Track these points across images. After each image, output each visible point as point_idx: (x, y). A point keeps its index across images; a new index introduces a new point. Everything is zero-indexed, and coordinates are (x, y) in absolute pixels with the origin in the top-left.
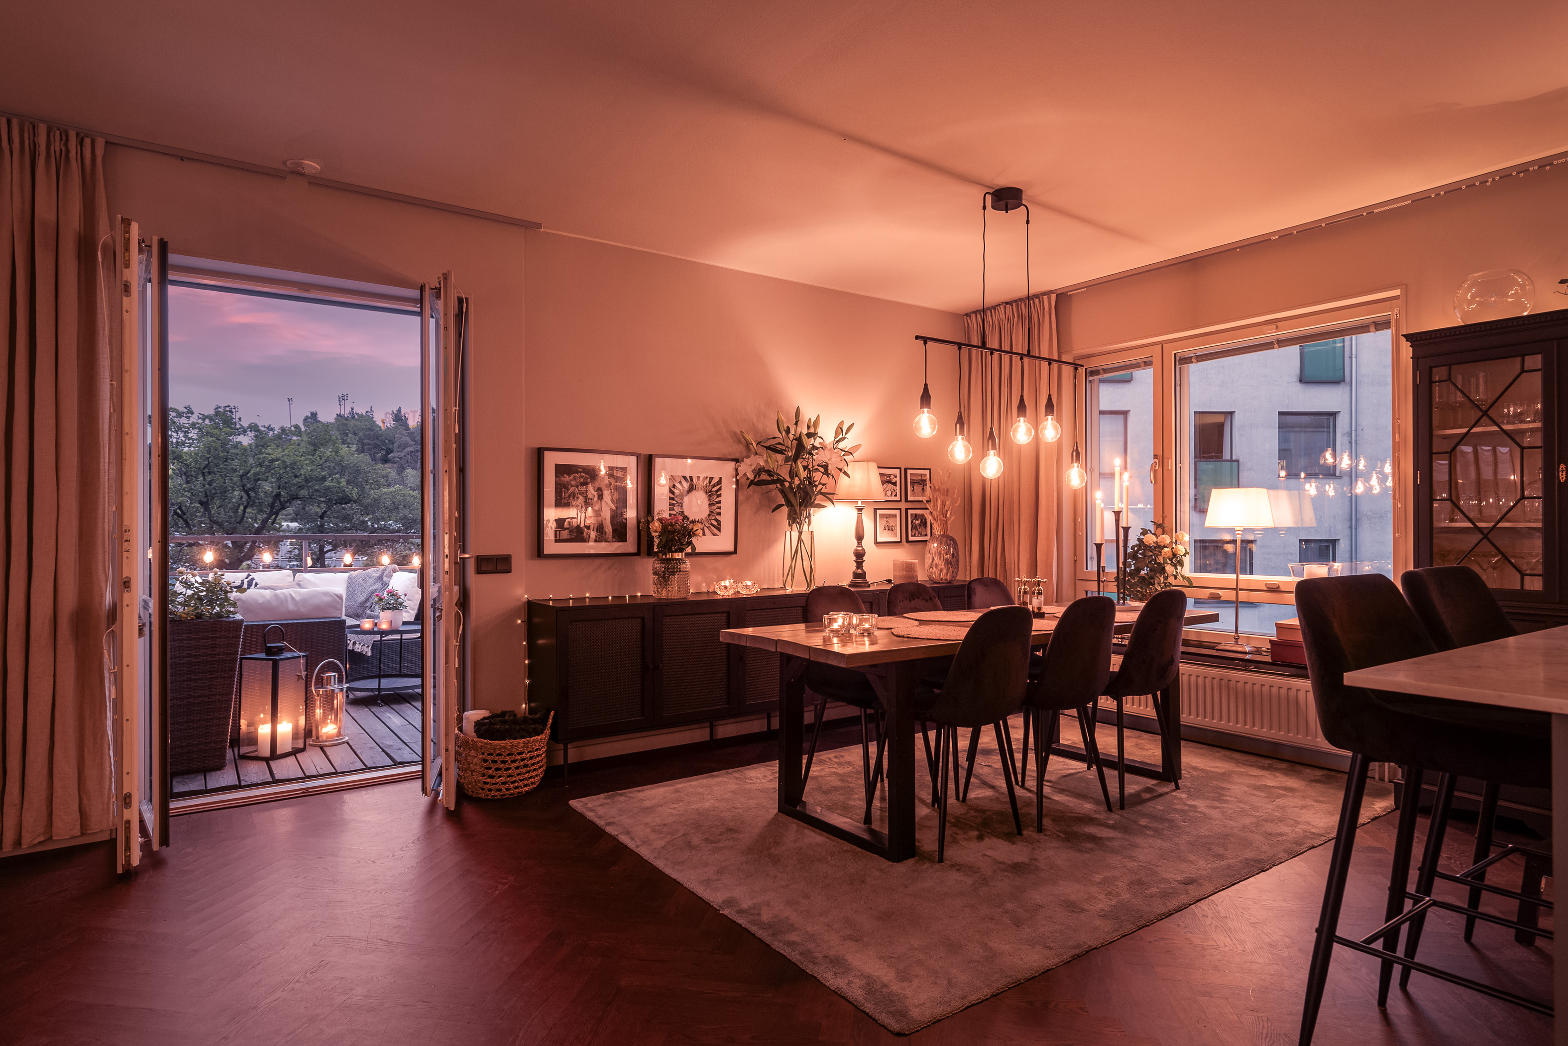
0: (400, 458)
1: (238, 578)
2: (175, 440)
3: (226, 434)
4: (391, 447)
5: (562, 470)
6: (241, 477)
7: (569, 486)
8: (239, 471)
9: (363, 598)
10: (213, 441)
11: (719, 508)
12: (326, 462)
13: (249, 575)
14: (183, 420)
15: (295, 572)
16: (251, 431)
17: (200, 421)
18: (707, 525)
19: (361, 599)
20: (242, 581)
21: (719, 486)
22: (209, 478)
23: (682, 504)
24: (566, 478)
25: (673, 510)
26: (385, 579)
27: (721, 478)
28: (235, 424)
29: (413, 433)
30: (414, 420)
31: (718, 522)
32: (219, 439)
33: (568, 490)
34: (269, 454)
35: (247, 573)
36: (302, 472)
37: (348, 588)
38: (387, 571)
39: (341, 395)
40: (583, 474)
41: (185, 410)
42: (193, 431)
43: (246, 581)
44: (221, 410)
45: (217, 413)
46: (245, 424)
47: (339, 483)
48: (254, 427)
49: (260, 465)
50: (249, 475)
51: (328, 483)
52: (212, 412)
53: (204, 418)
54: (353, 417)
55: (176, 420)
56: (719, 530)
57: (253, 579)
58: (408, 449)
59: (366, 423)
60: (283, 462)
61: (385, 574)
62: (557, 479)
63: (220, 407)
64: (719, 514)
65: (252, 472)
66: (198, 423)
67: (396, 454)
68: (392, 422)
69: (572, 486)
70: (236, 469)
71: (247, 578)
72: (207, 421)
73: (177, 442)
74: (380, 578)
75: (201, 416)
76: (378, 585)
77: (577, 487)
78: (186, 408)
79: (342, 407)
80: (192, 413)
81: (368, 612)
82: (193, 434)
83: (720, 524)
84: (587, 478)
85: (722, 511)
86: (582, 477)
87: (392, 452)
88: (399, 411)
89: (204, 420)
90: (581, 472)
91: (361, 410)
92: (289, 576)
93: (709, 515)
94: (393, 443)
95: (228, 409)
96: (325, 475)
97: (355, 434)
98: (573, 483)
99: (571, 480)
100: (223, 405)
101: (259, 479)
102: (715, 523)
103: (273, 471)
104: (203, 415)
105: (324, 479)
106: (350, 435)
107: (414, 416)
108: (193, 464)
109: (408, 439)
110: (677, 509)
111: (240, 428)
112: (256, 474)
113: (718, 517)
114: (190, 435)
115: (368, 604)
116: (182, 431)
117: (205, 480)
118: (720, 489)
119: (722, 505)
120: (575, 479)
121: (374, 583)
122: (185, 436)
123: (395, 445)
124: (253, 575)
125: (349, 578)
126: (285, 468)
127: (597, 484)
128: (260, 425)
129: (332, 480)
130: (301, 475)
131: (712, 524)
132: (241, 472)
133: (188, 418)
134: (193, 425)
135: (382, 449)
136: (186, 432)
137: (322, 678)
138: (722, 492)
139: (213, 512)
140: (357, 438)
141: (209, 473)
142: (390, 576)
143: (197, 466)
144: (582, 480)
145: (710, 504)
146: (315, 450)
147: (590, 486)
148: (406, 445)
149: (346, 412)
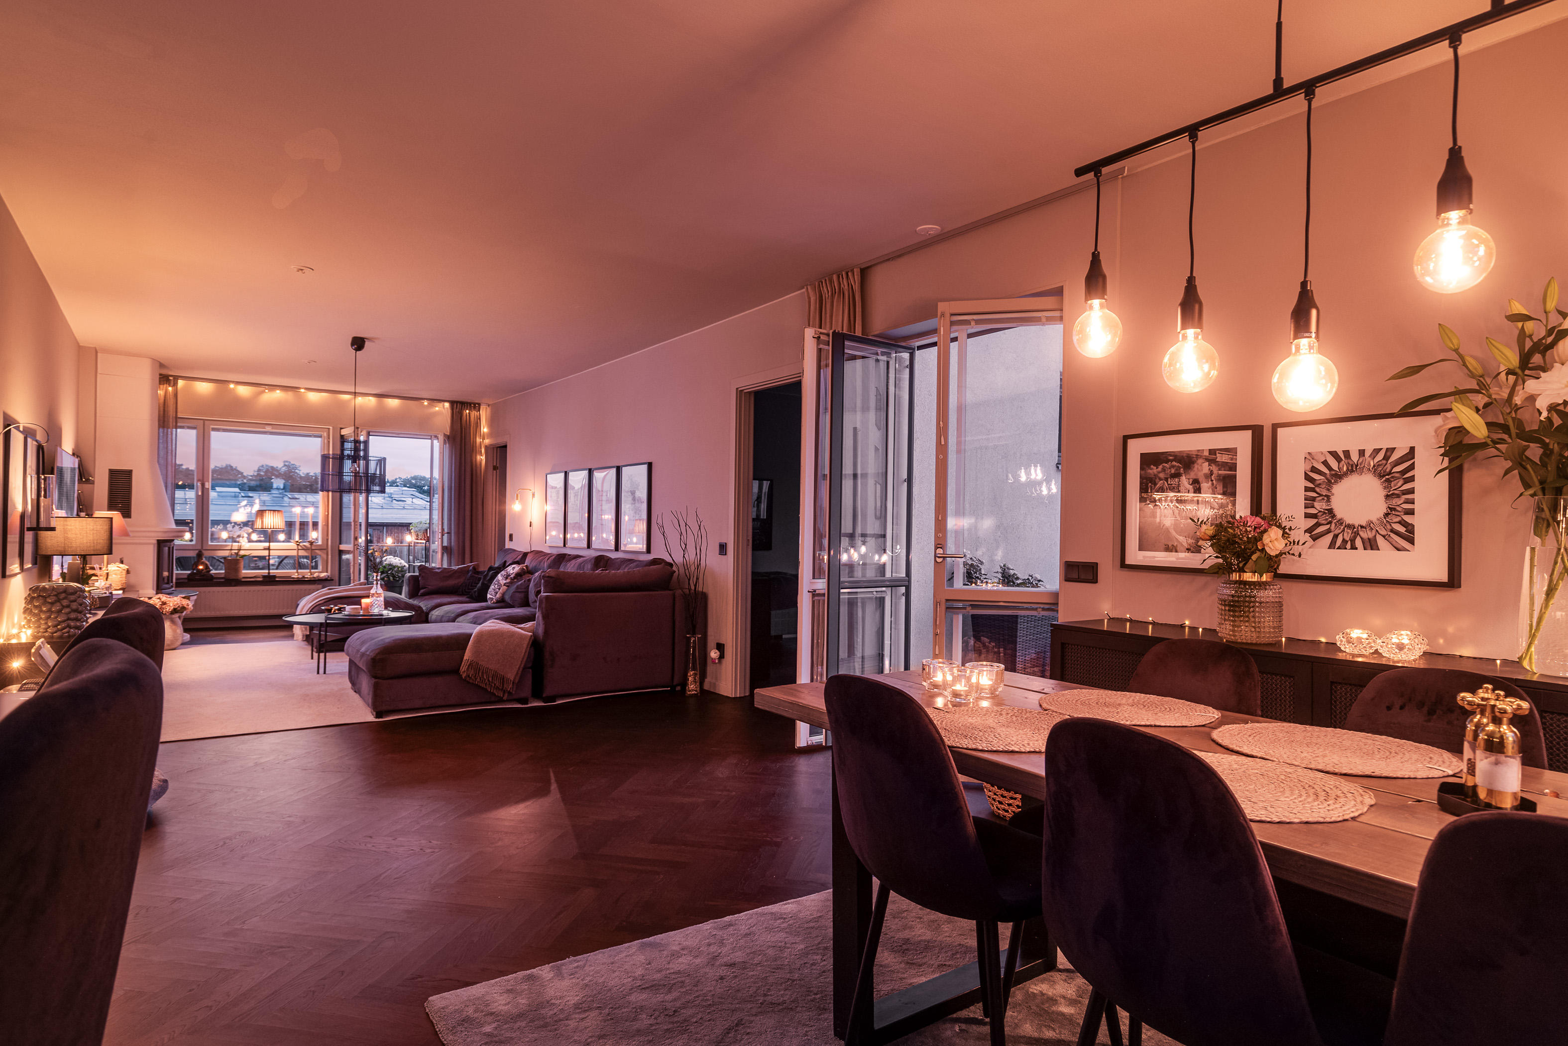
5: (1148, 460)
7: (1157, 480)
11: (1412, 502)
18: (1384, 532)
21: (1411, 462)
23: (1328, 497)
24: (1153, 470)
25: (1313, 507)
27: (1412, 449)
31: (1410, 528)
33: (1155, 484)
40: (1174, 463)
56: (1412, 541)
62: (1143, 472)
64: (1411, 512)
69: (1161, 479)
77: (1166, 480)
83: (1412, 532)
84: (1180, 468)
85: (1417, 507)
86: (1173, 466)
90: (1172, 461)
93: (1386, 515)
98: (1162, 475)
99: (1159, 472)
102: (1402, 529)
110: (1320, 505)
113: (1408, 519)
118: (1412, 467)
119: (1416, 496)
120: (1164, 470)
127: (1192, 475)
131: (1393, 531)
138: (1416, 472)
144: (1173, 471)
145: (1387, 497)
147: (1183, 478)
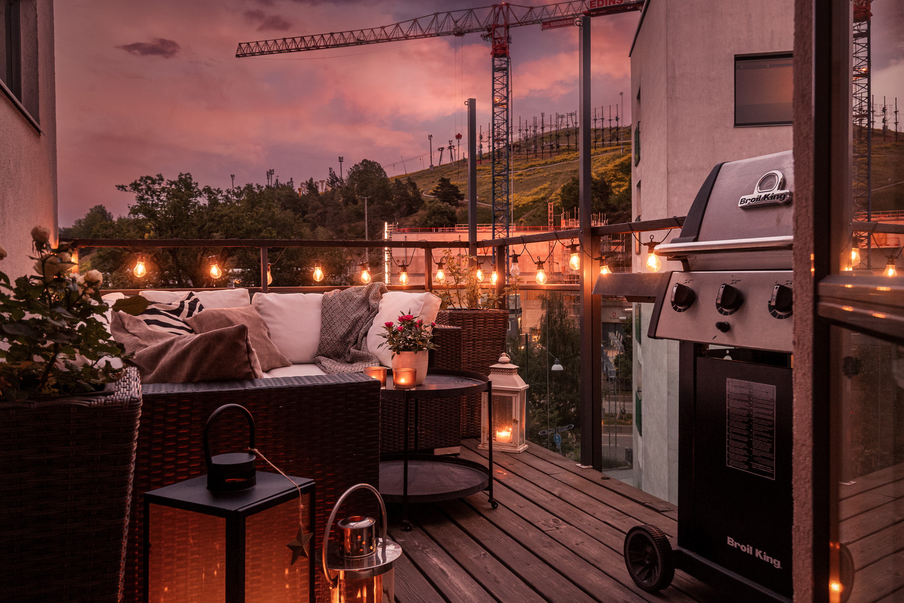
0: (313, 218)
1: (177, 299)
2: (150, 202)
3: (187, 196)
4: (306, 209)
6: (199, 230)
8: (197, 226)
9: (344, 330)
10: (178, 202)
12: (261, 217)
13: (191, 295)
14: (157, 187)
15: (252, 292)
16: (205, 193)
17: (168, 186)
19: (341, 330)
20: (182, 303)
22: (175, 231)
26: (372, 302)
28: (194, 188)
29: (322, 198)
30: (322, 188)
32: (182, 200)
34: (219, 211)
35: (189, 292)
36: (244, 225)
37: (323, 314)
38: (373, 291)
39: (269, 171)
41: (158, 178)
42: (163, 195)
43: (186, 305)
44: (183, 177)
45: (180, 179)
46: (201, 187)
47: (271, 233)
48: (208, 190)
49: (213, 220)
50: (204, 228)
51: (263, 234)
52: (176, 179)
53: (172, 183)
54: (278, 187)
55: (151, 186)
57: (196, 300)
58: (319, 211)
59: (287, 191)
60: (230, 217)
61: (371, 294)
63: (183, 175)
65: (207, 226)
66: (167, 188)
67: (310, 215)
68: (306, 190)
70: (195, 224)
71: (188, 298)
72: (173, 186)
73: (152, 203)
74: (365, 301)
75: (169, 182)
76: (363, 311)
78: (158, 176)
79: (270, 180)
80: (162, 180)
81: (353, 350)
82: (163, 197)
87: (307, 213)
88: (311, 180)
89: (171, 185)
91: (283, 181)
92: (244, 296)
94: (307, 207)
95: (188, 176)
96: (261, 228)
97: (279, 200)
100: (184, 173)
101: (212, 232)
103: (222, 225)
104: (171, 181)
105: (260, 231)
106: (276, 201)
107: (322, 185)
108: (164, 221)
109: (318, 203)
111: (197, 192)
112: (210, 227)
114: (162, 198)
115: (352, 339)
116: (156, 195)
117: (172, 233)
121: (358, 308)
122: (158, 199)
123: (310, 208)
124: (197, 295)
125: (324, 300)
126: (231, 222)
128: (212, 188)
129: (266, 231)
130: (243, 228)
132: (199, 226)
133: (160, 184)
134: (163, 190)
135: (299, 212)
136: (159, 196)
137: (342, 532)
139: (179, 258)
140: (281, 203)
141: (176, 228)
142: (378, 298)
143: (167, 222)
146: (253, 207)
148: (317, 208)
149: (273, 184)
